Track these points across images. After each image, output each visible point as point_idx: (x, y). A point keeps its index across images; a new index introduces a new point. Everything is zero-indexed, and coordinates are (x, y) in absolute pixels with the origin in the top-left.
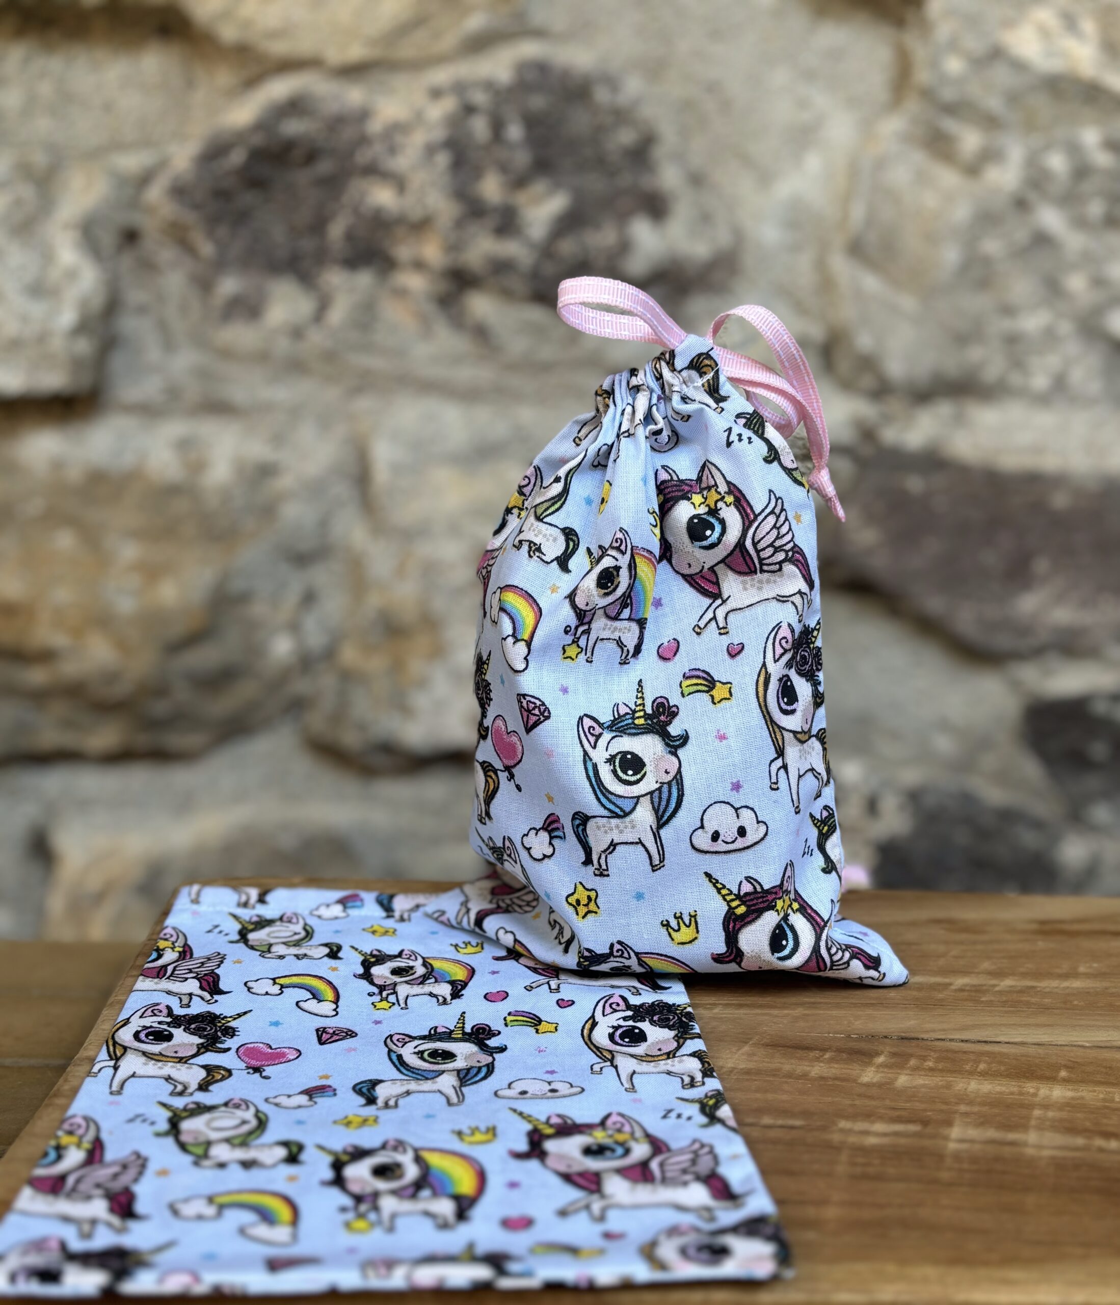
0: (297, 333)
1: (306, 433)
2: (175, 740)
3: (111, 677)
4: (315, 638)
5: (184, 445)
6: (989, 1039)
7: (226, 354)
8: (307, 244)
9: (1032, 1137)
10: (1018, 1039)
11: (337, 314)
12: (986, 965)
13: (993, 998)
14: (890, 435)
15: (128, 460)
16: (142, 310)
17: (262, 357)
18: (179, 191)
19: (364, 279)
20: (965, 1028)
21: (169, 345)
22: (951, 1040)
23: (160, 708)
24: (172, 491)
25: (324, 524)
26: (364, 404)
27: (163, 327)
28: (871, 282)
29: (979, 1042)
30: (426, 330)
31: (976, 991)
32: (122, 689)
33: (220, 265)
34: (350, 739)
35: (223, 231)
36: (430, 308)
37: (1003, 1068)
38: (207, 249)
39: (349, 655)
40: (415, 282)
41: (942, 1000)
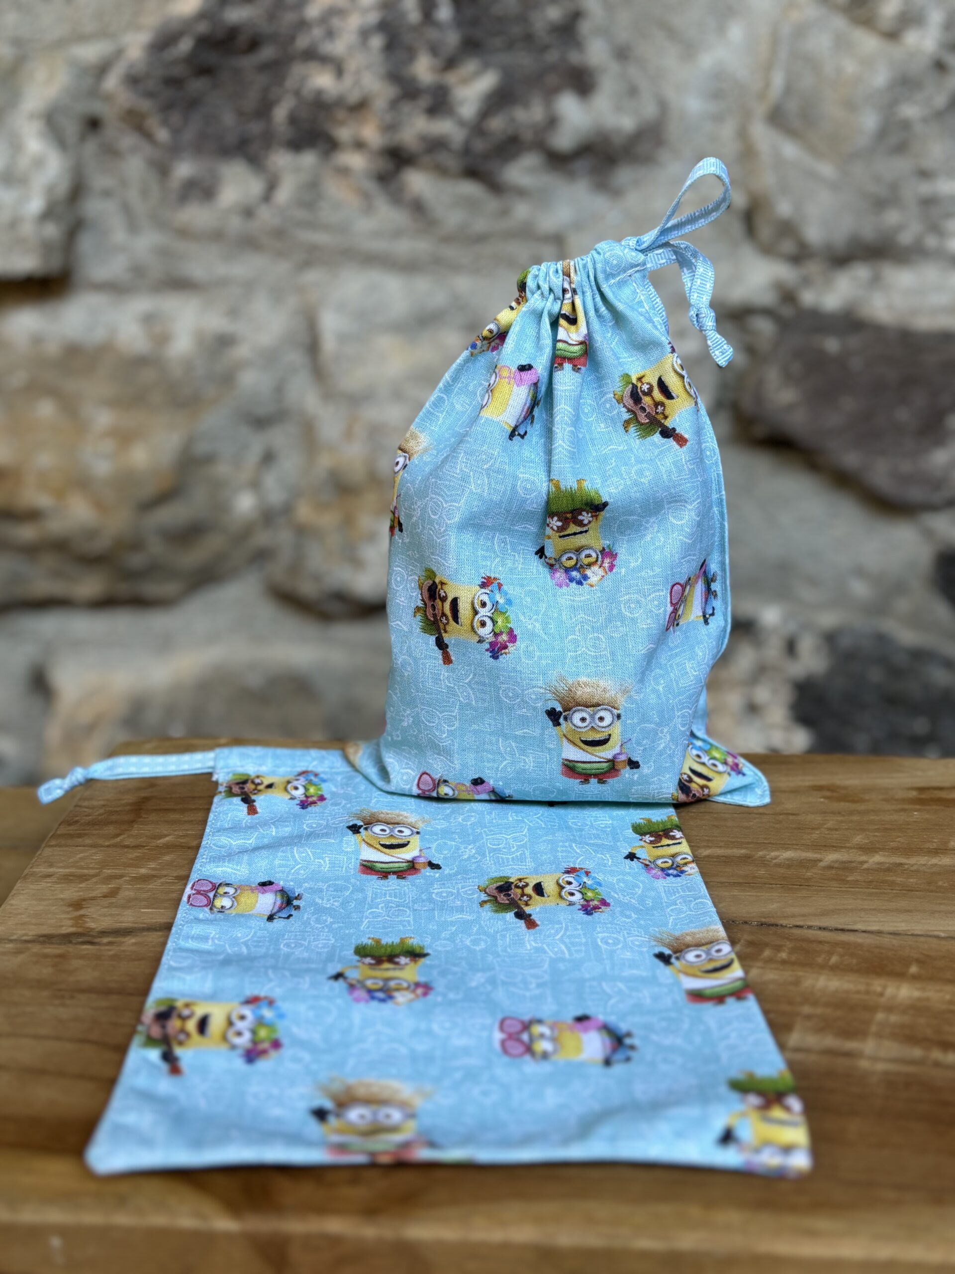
0: (248, 212)
1: (261, 305)
2: (151, 589)
3: (92, 534)
4: (275, 495)
5: (149, 319)
6: (846, 927)
7: (184, 233)
8: (255, 128)
9: (869, 1046)
10: (875, 928)
11: (284, 194)
12: (858, 839)
13: (859, 878)
14: (808, 298)
15: (99, 335)
16: (107, 194)
17: (217, 236)
18: (133, 80)
19: (309, 159)
20: (825, 913)
21: (133, 227)
22: (810, 927)
23: (136, 561)
24: (140, 362)
25: (279, 389)
26: (312, 276)
27: (126, 209)
28: (790, 150)
29: (837, 930)
30: (368, 208)
31: (845, 869)
32: (100, 545)
33: (175, 150)
34: (308, 589)
35: (176, 118)
36: (371, 186)
37: (854, 961)
38: (163, 135)
39: (304, 512)
40: (356, 161)
41: (808, 879)
